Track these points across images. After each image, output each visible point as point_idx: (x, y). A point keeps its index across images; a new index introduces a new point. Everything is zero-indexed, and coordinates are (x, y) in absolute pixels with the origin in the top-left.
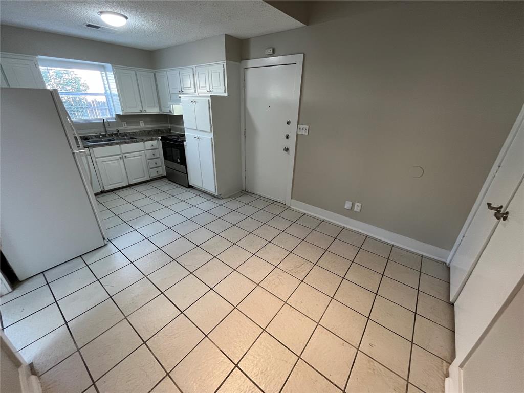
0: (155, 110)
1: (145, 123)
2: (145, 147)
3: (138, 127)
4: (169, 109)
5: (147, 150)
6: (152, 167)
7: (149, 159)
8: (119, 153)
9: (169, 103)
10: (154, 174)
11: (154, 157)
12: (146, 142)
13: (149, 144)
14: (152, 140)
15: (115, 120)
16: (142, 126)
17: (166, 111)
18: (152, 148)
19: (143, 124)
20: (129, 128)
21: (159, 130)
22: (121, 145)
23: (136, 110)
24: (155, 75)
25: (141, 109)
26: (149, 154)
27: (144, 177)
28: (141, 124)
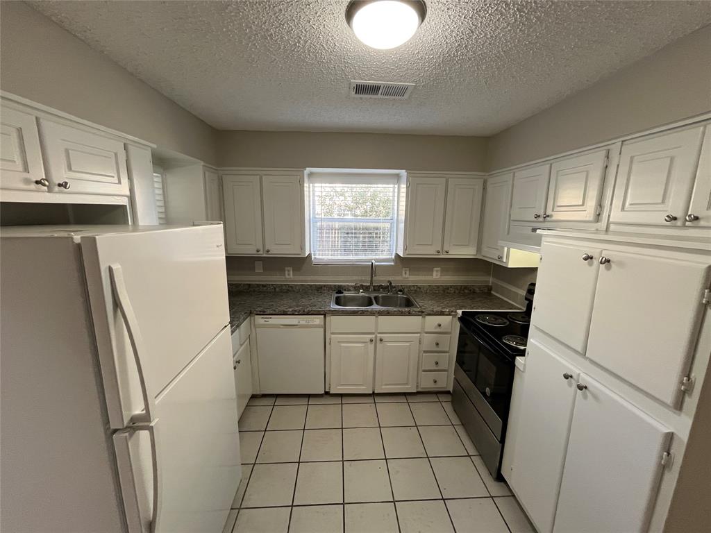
0: (468, 252)
1: (444, 271)
2: (423, 327)
3: (428, 278)
4: (498, 253)
5: (427, 333)
6: (427, 369)
7: (425, 352)
8: (373, 331)
9: (501, 243)
10: (427, 384)
11: (437, 349)
12: (427, 317)
13: (432, 321)
14: (442, 314)
15: (393, 264)
16: (437, 277)
17: (490, 255)
18: (438, 330)
19: (439, 274)
20: (412, 278)
21: (466, 287)
22: (380, 317)
23: (429, 251)
24: (485, 183)
25: (440, 249)
26: (428, 340)
27: (407, 384)
28: (435, 273)
